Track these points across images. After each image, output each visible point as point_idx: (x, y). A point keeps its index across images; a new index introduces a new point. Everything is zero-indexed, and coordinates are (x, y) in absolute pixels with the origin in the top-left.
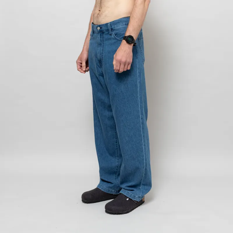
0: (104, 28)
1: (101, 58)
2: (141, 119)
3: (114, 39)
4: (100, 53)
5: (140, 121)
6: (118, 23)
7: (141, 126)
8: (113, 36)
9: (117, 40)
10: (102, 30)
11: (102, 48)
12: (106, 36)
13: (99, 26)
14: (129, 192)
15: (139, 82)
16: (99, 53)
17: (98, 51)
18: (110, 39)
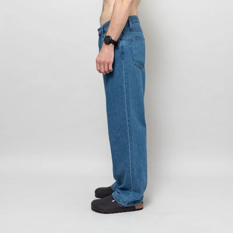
2: (128, 121)
5: (127, 124)
7: (128, 129)
10: (100, 33)
12: (102, 39)
15: (126, 83)
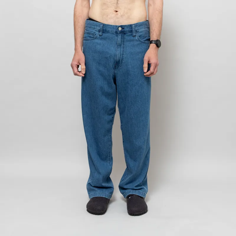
0: (126, 29)
1: (121, 59)
3: (137, 41)
4: (121, 54)
6: (142, 25)
8: (136, 38)
9: (141, 43)
10: (124, 31)
11: (122, 49)
12: (127, 37)
13: (121, 26)
14: (140, 191)
16: (119, 54)
17: (118, 51)
18: (133, 40)
